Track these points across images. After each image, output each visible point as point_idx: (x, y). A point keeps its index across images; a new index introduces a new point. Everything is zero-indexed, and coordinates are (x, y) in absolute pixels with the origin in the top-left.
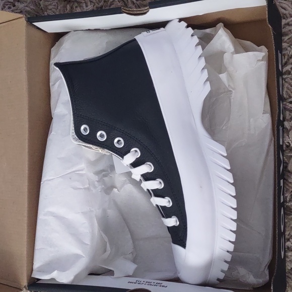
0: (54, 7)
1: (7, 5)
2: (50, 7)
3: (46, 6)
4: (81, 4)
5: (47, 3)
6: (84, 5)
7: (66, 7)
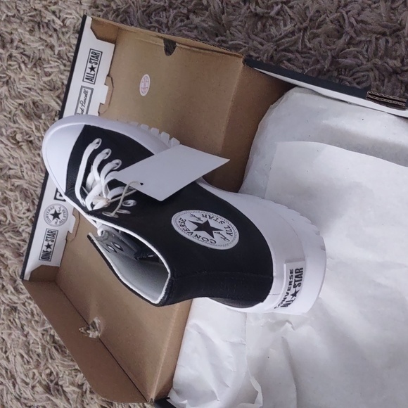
0: (240, 23)
1: (180, 16)
2: (235, 23)
3: (230, 21)
4: (278, 22)
5: (231, 17)
6: (282, 24)
7: (256, 25)
